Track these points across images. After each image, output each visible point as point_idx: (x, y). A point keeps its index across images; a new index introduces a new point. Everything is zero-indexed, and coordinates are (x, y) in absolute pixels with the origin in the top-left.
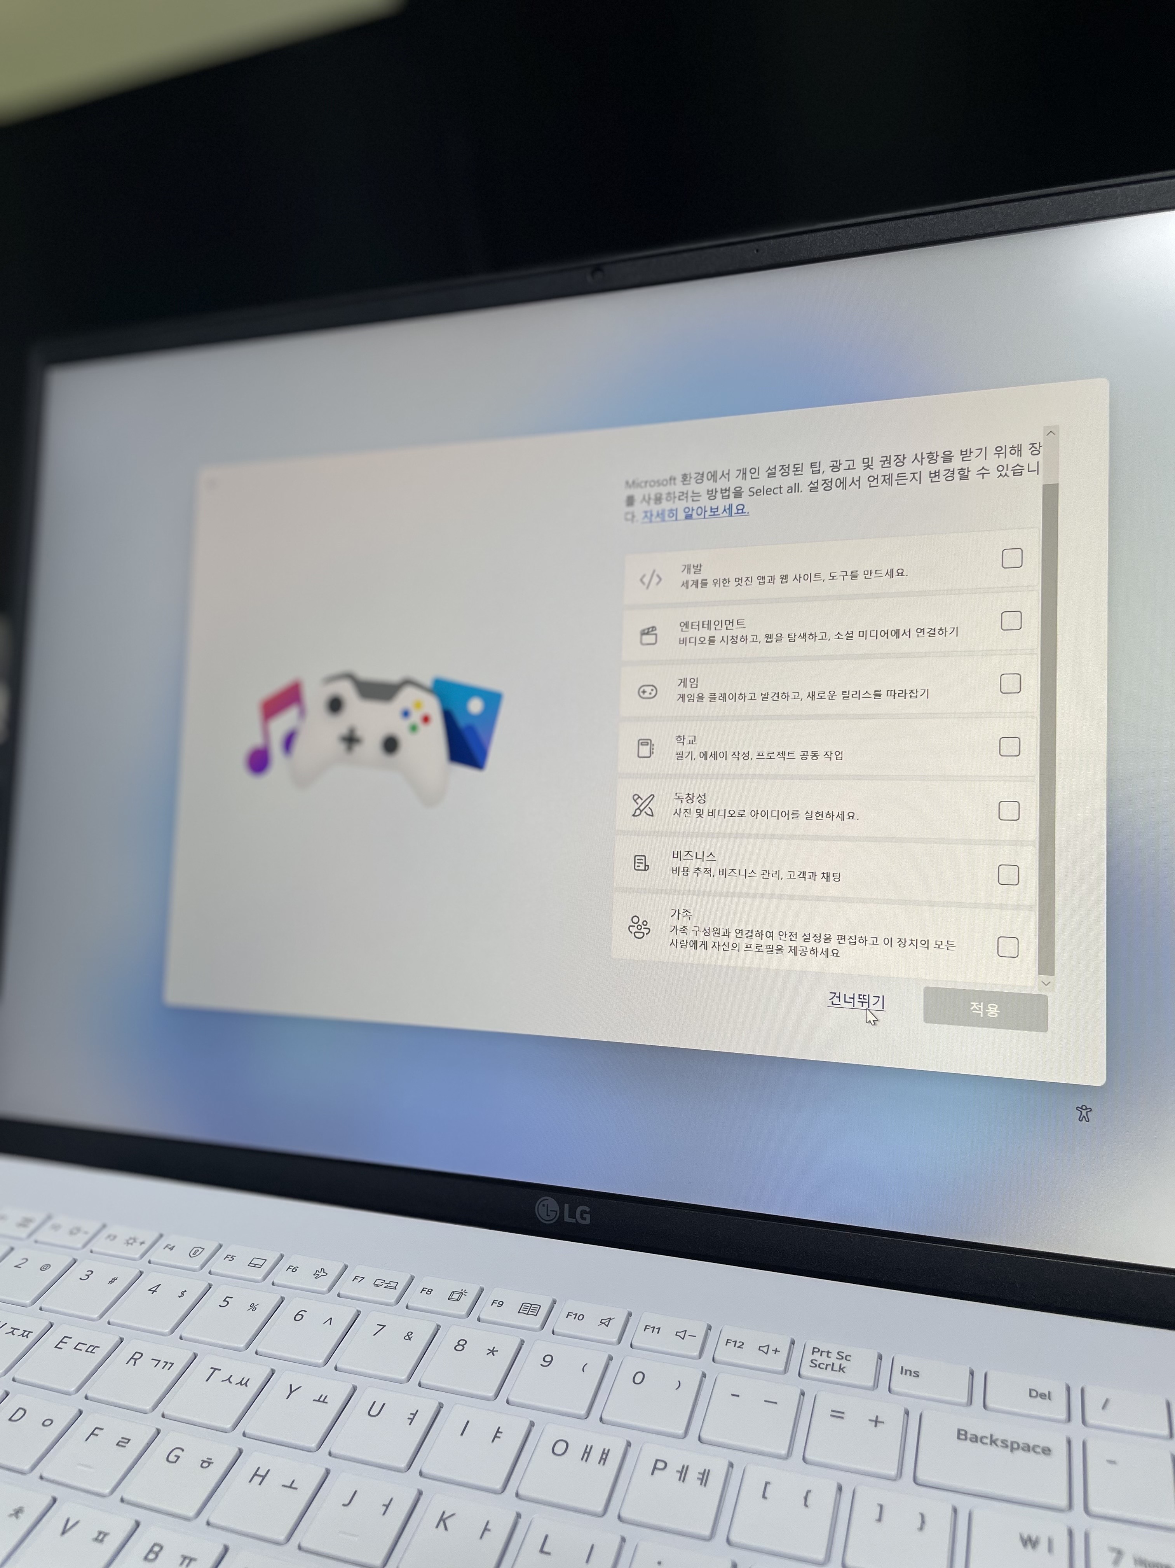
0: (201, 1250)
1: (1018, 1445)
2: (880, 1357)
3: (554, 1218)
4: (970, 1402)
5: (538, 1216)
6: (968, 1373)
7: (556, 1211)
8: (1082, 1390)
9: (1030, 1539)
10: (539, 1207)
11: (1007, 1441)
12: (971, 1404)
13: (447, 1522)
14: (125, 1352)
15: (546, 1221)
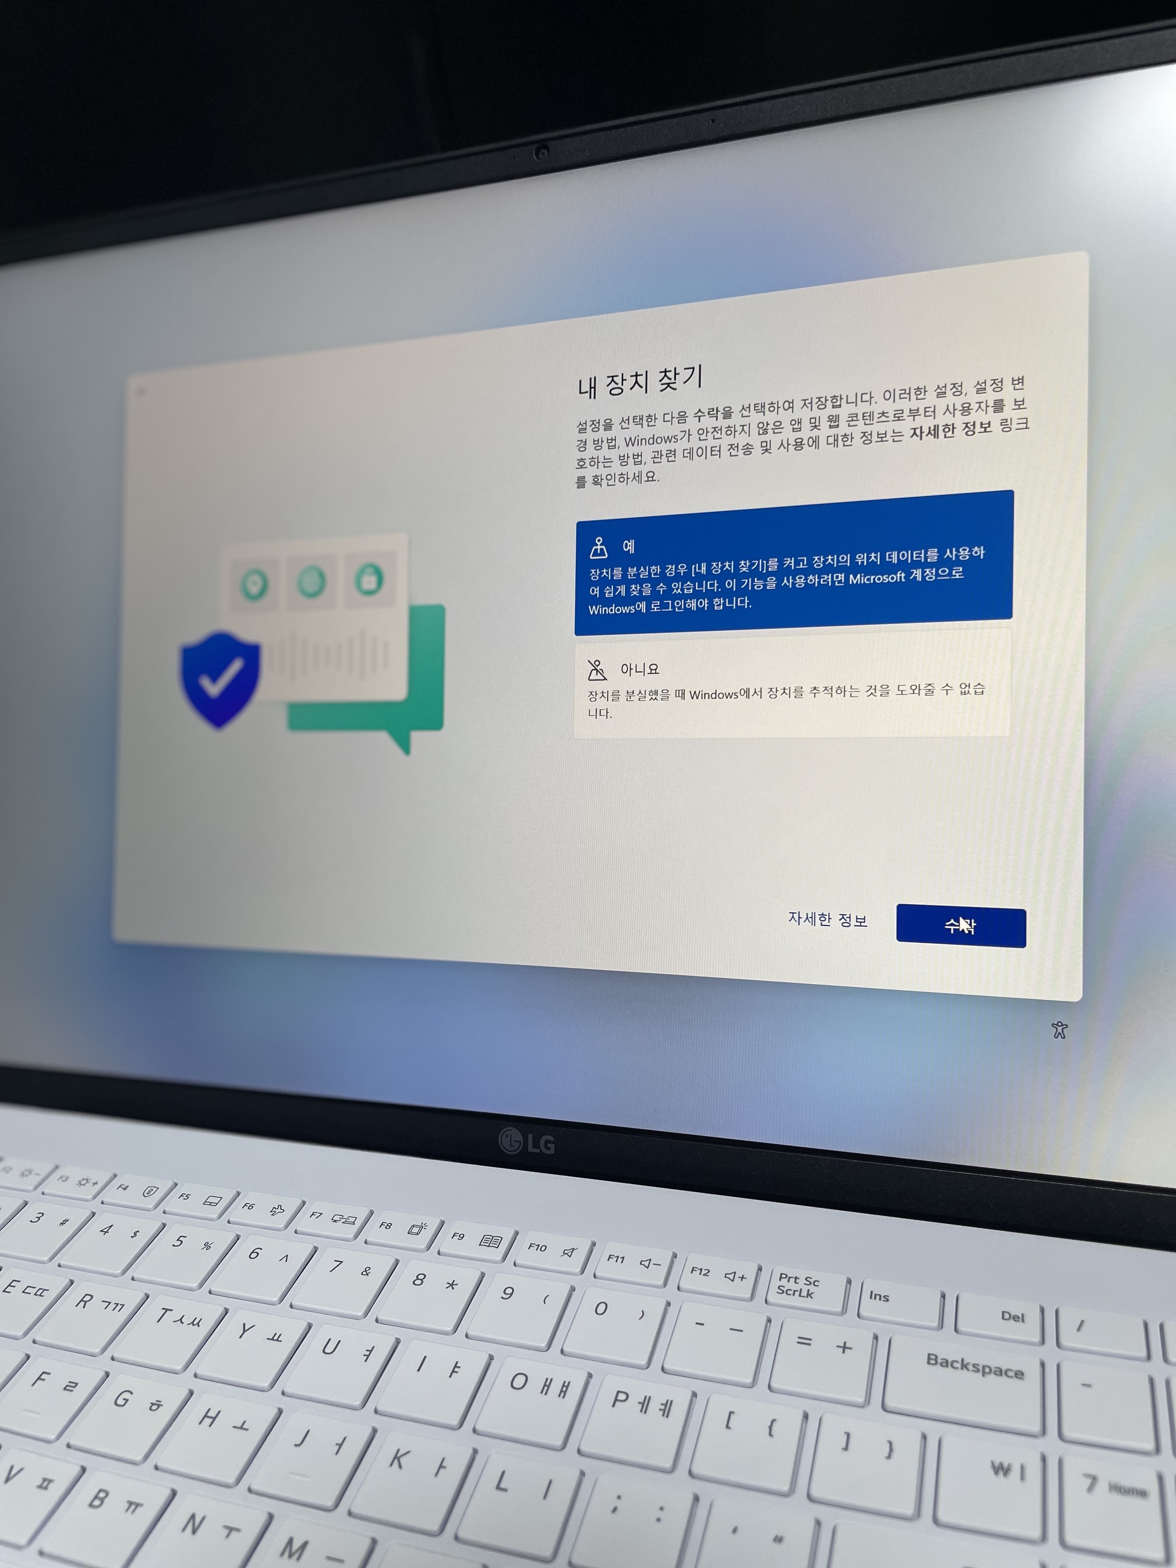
0: (155, 1189)
1: (990, 1369)
2: (849, 1282)
3: (518, 1148)
4: (941, 1326)
5: (502, 1148)
6: (939, 1296)
7: (520, 1142)
8: (1057, 1312)
9: (1001, 1466)
10: (503, 1138)
11: (979, 1365)
12: (942, 1327)
13: (402, 1460)
14: (75, 1294)
15: (510, 1151)
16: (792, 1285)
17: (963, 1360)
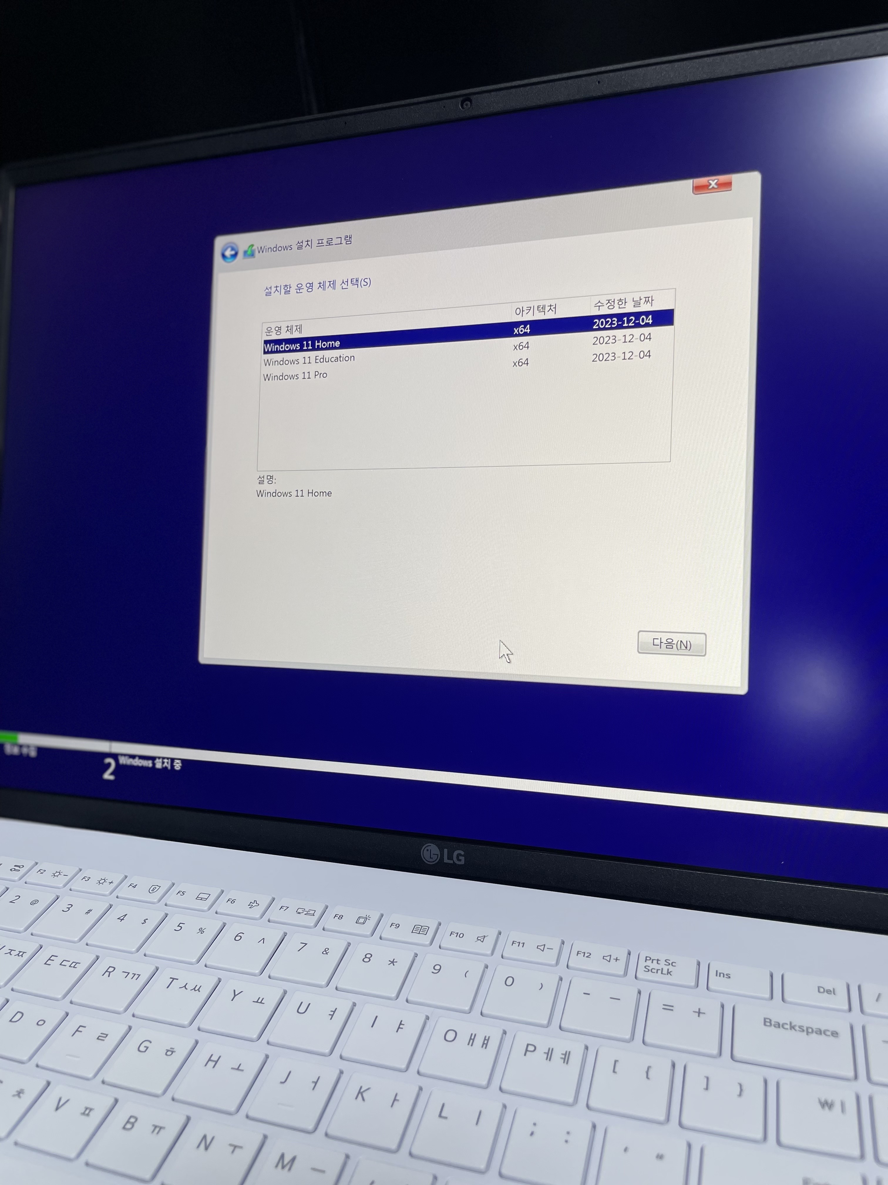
0: (158, 887)
1: (812, 1029)
2: (699, 964)
3: (436, 860)
4: (772, 997)
5: (423, 859)
6: (768, 976)
7: (438, 855)
8: (859, 987)
9: (827, 1102)
10: (424, 852)
11: (803, 1027)
13: (364, 1094)
14: (101, 967)
15: (430, 862)
16: (654, 965)
17: (791, 1023)
